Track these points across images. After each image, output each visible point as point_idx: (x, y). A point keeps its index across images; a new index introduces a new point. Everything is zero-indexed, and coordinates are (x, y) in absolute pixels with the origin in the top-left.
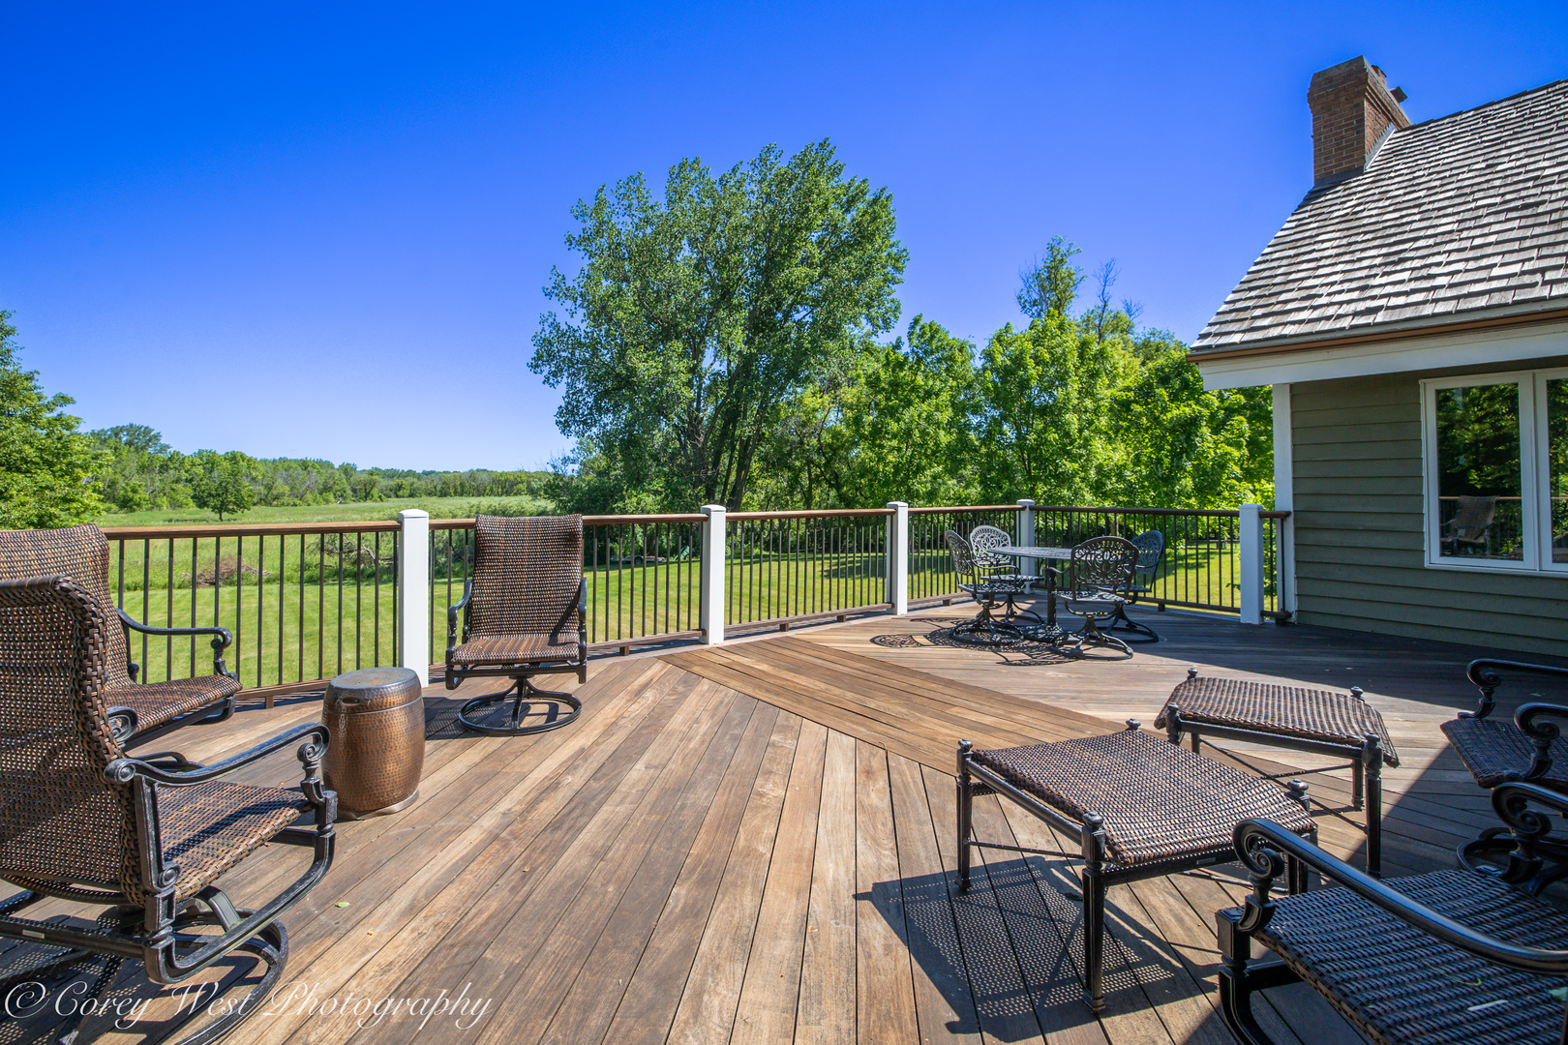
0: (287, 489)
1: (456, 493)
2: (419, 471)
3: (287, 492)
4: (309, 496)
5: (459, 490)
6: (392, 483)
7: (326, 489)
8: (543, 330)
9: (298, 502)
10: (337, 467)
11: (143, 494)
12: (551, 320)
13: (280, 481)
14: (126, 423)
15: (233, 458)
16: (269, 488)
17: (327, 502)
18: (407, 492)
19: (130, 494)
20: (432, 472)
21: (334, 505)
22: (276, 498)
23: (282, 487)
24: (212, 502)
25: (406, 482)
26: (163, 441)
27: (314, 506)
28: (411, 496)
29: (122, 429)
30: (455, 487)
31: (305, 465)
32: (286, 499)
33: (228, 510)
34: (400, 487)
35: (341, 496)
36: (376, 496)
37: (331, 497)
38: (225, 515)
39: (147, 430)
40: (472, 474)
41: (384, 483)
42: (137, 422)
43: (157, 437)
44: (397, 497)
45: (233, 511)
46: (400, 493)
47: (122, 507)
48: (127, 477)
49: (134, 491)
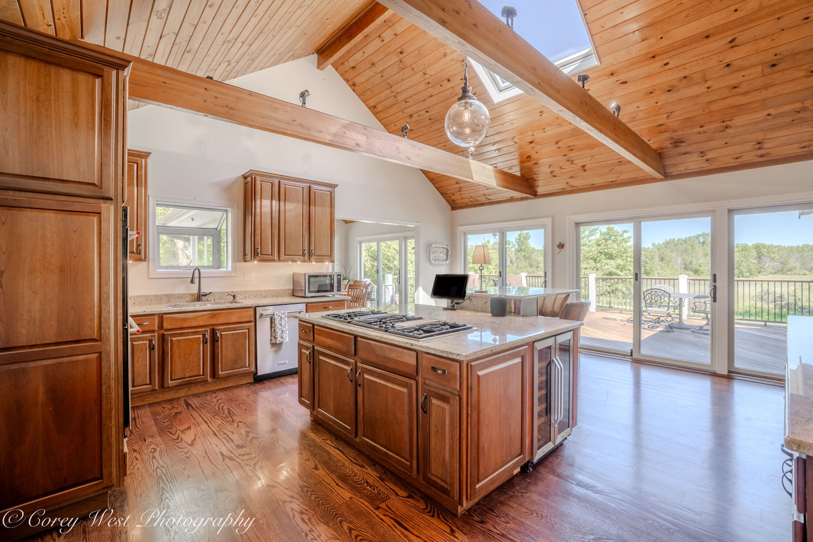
15: (758, 246)
47: (695, 273)
48: (698, 260)
49: (700, 266)
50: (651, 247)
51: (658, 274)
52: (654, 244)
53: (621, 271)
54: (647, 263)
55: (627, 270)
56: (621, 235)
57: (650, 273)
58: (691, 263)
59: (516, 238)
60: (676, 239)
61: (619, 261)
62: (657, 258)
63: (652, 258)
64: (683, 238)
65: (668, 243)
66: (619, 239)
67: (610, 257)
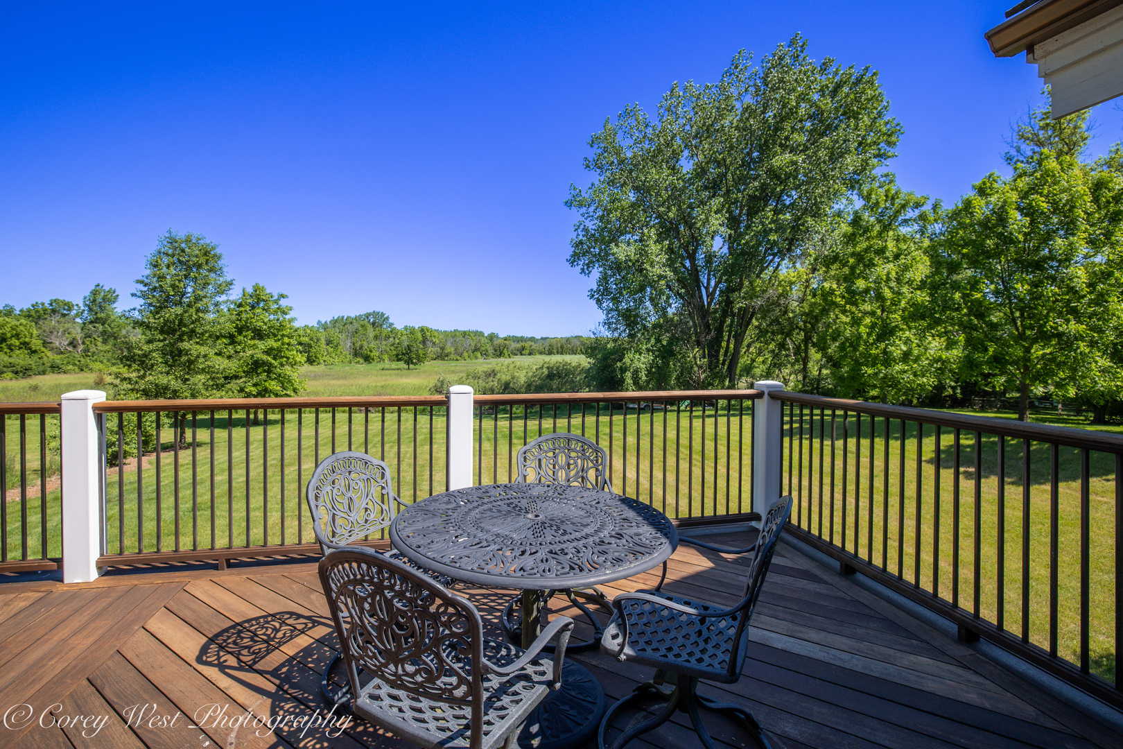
0: (453, 349)
1: (558, 353)
2: (538, 337)
3: (453, 352)
4: (465, 354)
5: (560, 350)
6: (519, 345)
7: (476, 350)
8: (578, 235)
9: (459, 358)
10: (486, 335)
11: (375, 354)
12: (582, 227)
13: (449, 345)
14: (371, 311)
15: (422, 330)
16: (443, 349)
17: (476, 358)
18: (527, 352)
19: (369, 353)
20: (546, 338)
21: (481, 360)
22: (447, 356)
23: (450, 349)
24: (405, 358)
25: (527, 345)
26: (391, 321)
27: (469, 361)
28: (530, 354)
29: (370, 314)
30: (557, 348)
31: (465, 334)
32: (452, 356)
33: (412, 363)
34: (523, 348)
35: (485, 354)
36: (506, 354)
37: (479, 355)
38: (411, 366)
39: (383, 314)
40: (568, 340)
41: (514, 345)
42: (377, 310)
43: (387, 318)
44: (522, 355)
45: (415, 364)
46: (523, 352)
47: (365, 361)
48: (369, 343)
49: (371, 351)
50: (316, 325)
51: (325, 361)
52: (319, 322)
53: (275, 359)
54: (311, 347)
55: (284, 357)
56: (276, 302)
57: (314, 361)
58: (361, 347)
59: (85, 298)
60: (345, 318)
61: (271, 343)
62: (323, 341)
63: (318, 340)
64: (353, 316)
65: (336, 321)
66: (272, 307)
67: (259, 335)
